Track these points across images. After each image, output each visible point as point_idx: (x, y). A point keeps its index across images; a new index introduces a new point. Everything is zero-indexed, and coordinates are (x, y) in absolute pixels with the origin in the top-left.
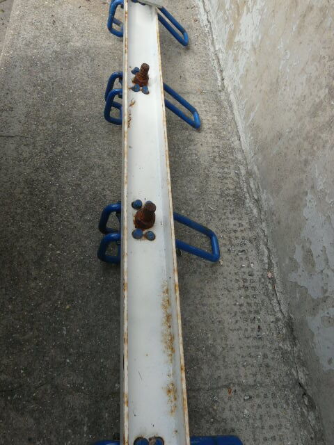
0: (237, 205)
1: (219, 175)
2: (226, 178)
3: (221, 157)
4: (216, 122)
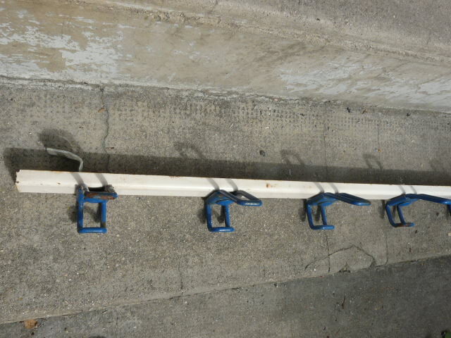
0: (228, 107)
1: (203, 114)
2: (206, 110)
3: (186, 109)
4: (145, 104)
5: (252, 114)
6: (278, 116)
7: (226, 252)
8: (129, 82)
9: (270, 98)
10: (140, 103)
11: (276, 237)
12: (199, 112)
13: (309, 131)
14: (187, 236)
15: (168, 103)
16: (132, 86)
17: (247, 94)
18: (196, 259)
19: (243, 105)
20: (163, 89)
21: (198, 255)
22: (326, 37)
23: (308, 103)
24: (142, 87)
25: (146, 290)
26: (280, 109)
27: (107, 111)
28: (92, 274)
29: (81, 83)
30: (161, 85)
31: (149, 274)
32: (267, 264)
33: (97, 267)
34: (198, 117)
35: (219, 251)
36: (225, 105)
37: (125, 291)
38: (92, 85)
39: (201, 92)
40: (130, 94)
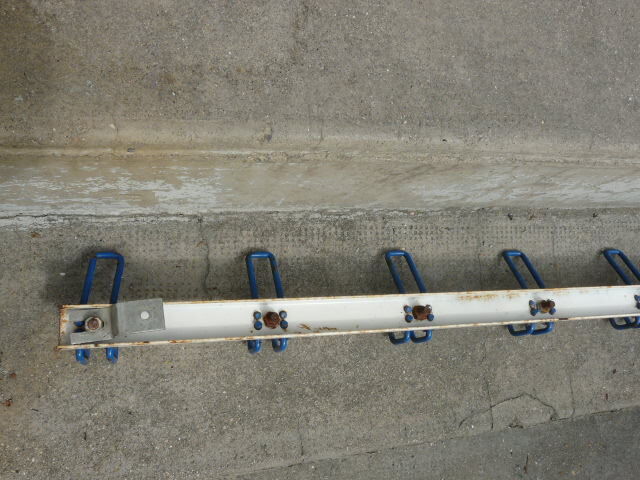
0: (351, 227)
1: (321, 239)
2: (324, 233)
3: (300, 235)
4: (251, 233)
5: (383, 233)
6: (416, 233)
7: (356, 408)
8: (231, 210)
9: (404, 211)
10: (245, 233)
11: (420, 386)
12: (316, 237)
13: (458, 249)
14: (307, 390)
15: (279, 230)
16: (234, 213)
17: (376, 210)
18: (319, 418)
19: (371, 223)
20: (270, 213)
21: (320, 413)
22: (458, 155)
23: (454, 213)
24: (246, 213)
25: (260, 457)
26: (419, 225)
27: (207, 245)
28: (196, 440)
29: (177, 215)
30: (270, 209)
31: (262, 437)
32: (408, 420)
33: (201, 431)
34: (315, 242)
35: (348, 407)
36: (348, 225)
37: (235, 458)
38: (188, 216)
39: (318, 212)
40: (233, 222)
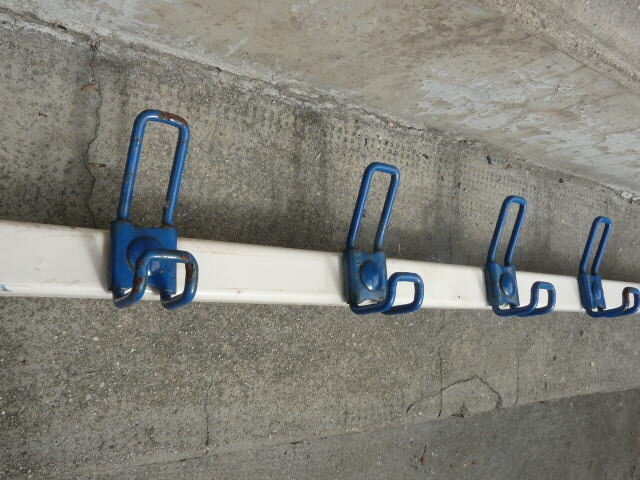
0: (315, 122)
1: (274, 128)
2: (279, 121)
3: (245, 114)
4: (175, 91)
5: (353, 142)
6: (390, 152)
7: (288, 379)
8: (151, 43)
9: (383, 119)
10: (164, 88)
11: (369, 356)
12: (267, 122)
13: (433, 185)
14: (226, 347)
15: (217, 98)
16: (155, 52)
17: (350, 106)
18: (237, 391)
19: (340, 125)
20: (210, 68)
21: (241, 383)
24: (172, 57)
25: (141, 447)
26: (396, 141)
27: (99, 90)
28: (34, 415)
29: (53, 25)
30: (210, 61)
31: (149, 416)
32: (351, 401)
33: (47, 401)
34: (265, 131)
35: (278, 377)
36: (312, 117)
37: (100, 448)
38: (75, 34)
39: (276, 87)
40: (148, 66)
